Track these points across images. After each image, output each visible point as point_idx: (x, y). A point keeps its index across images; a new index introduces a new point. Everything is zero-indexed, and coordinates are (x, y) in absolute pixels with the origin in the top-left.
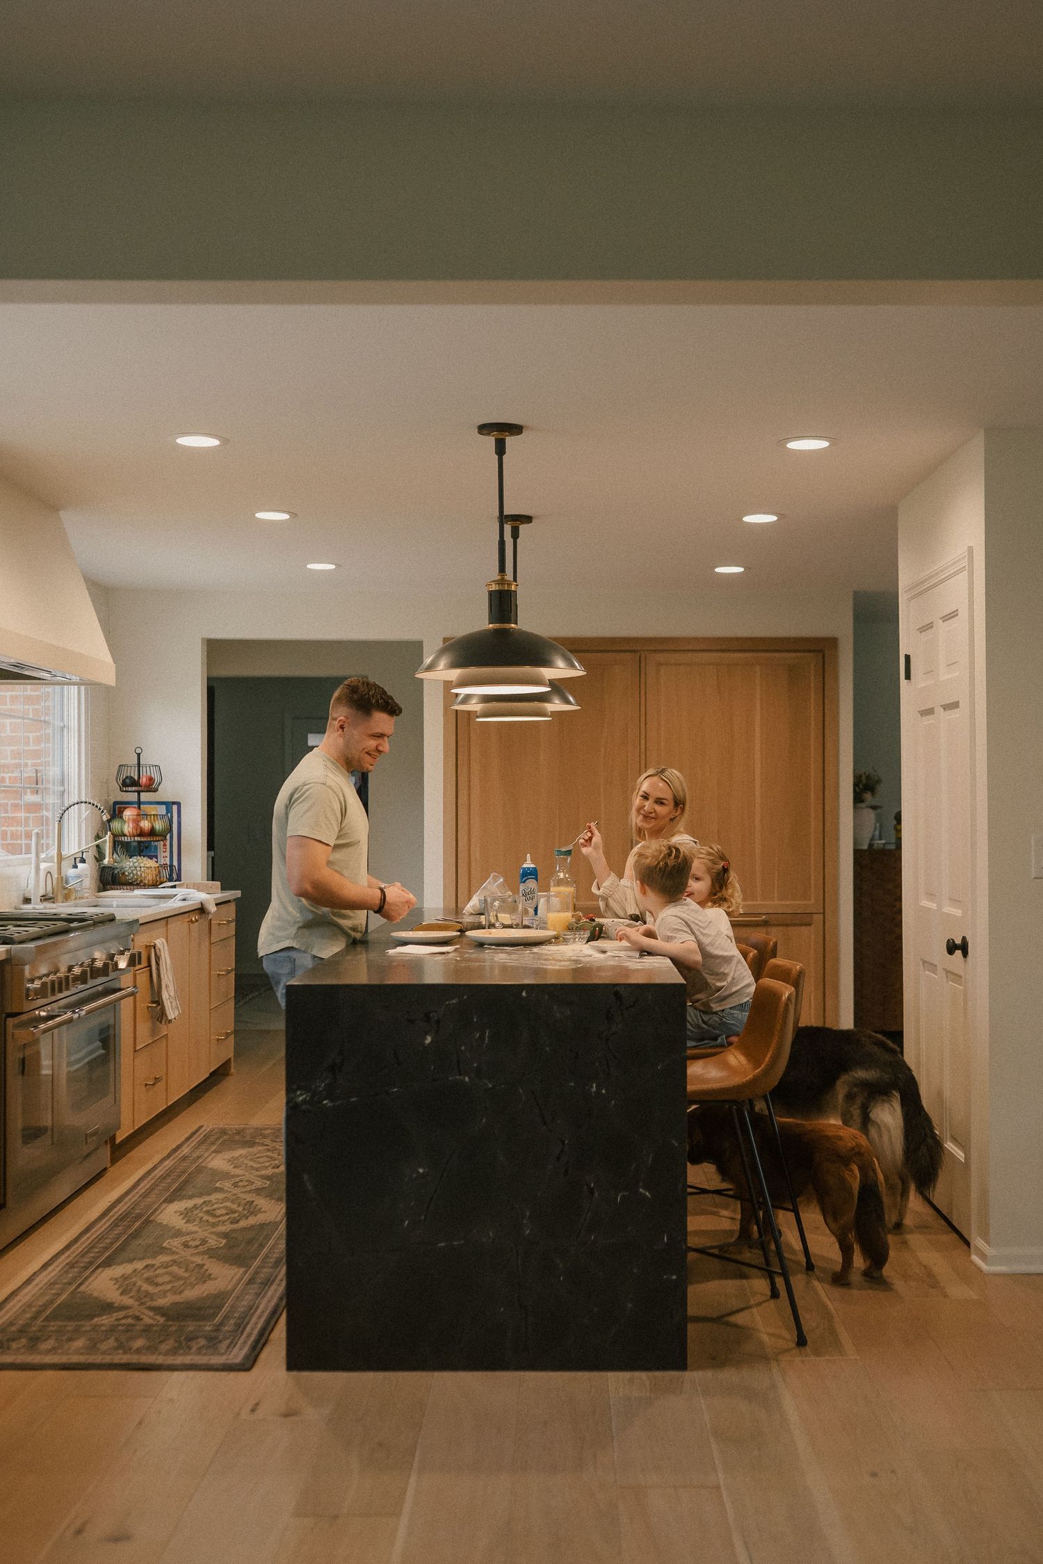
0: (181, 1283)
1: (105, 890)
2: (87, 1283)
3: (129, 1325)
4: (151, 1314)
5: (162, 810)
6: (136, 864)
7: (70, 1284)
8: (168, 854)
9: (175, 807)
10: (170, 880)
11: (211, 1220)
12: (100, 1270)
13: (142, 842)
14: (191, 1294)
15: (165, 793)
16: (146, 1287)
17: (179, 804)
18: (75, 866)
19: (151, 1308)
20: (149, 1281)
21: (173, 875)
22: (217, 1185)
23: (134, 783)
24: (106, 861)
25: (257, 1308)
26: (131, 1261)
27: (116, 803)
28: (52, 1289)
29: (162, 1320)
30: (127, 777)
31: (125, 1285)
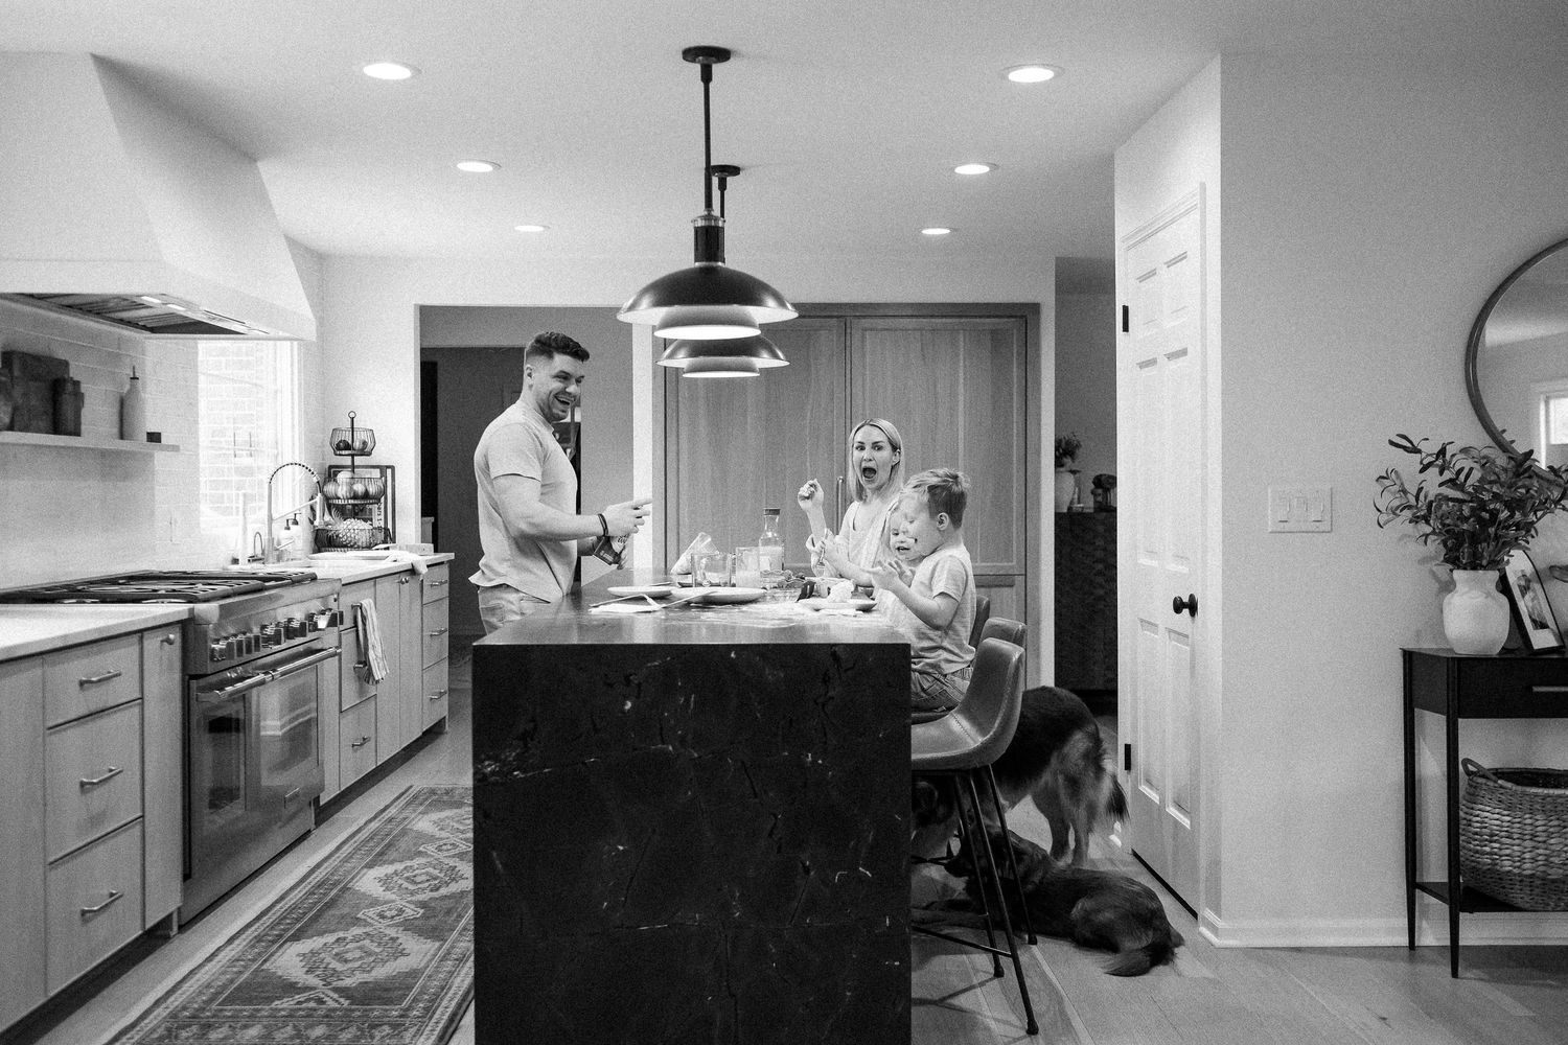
0: (372, 959)
1: (319, 551)
2: (272, 959)
3: (311, 1009)
4: (336, 996)
5: (376, 473)
6: (350, 527)
7: (254, 960)
8: (382, 517)
9: (389, 471)
10: (385, 542)
11: (411, 887)
12: (289, 944)
13: (356, 505)
14: (380, 973)
15: (380, 456)
16: (335, 964)
17: (392, 468)
18: (289, 529)
19: (336, 990)
20: (340, 957)
21: (389, 537)
22: (421, 849)
23: (348, 447)
24: (316, 523)
25: (450, 988)
26: (321, 934)
27: (331, 467)
28: (235, 966)
29: (346, 1003)
30: (340, 442)
31: (312, 963)
